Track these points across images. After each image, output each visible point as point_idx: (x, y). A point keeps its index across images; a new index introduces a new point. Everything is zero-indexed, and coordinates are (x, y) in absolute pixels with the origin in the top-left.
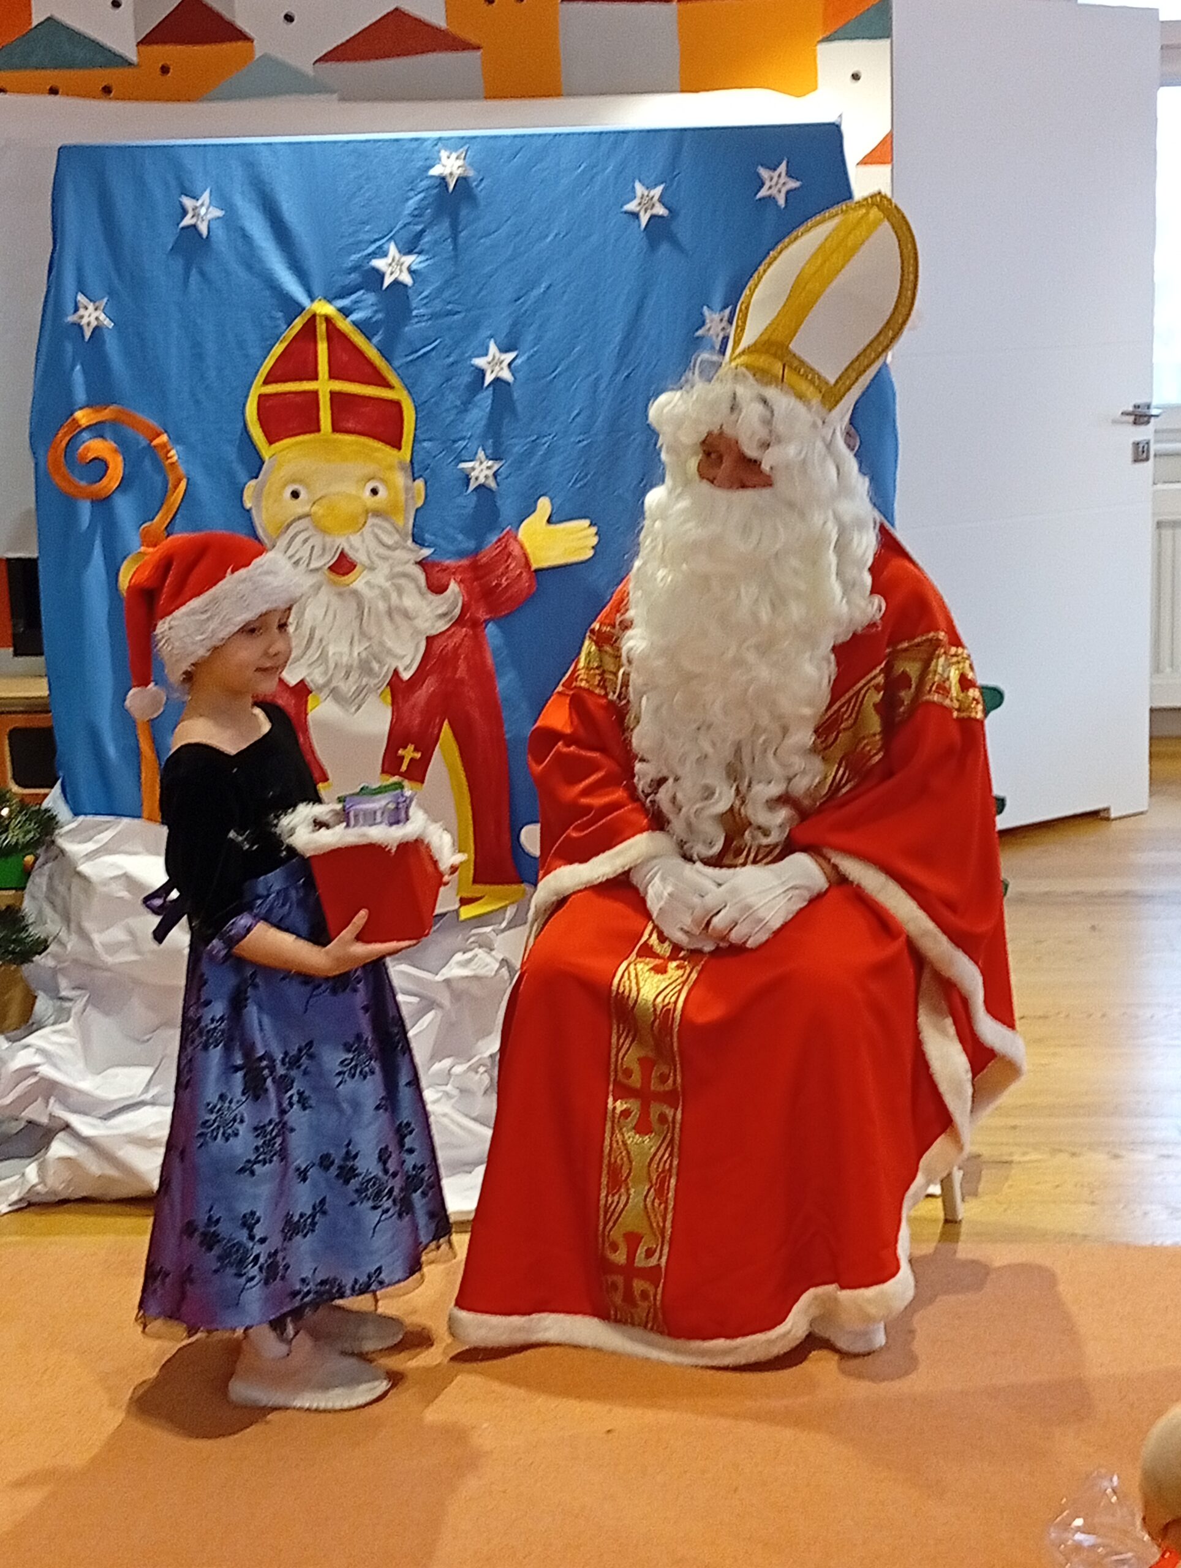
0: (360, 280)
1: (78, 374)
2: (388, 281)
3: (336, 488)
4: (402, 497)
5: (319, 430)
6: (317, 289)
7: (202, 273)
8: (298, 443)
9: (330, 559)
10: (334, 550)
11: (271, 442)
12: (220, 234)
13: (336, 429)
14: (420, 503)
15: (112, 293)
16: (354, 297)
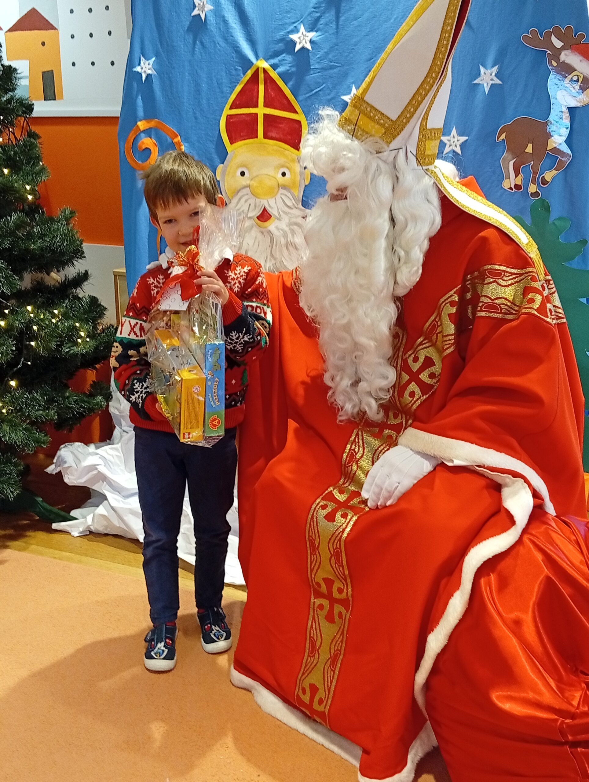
0: (283, 48)
1: (139, 101)
2: (298, 47)
3: (265, 171)
4: (298, 178)
5: (257, 137)
6: (260, 54)
7: (202, 43)
8: (246, 144)
9: (258, 212)
10: (260, 208)
11: (232, 143)
12: (212, 20)
13: (266, 137)
14: (307, 183)
15: (157, 55)
16: (280, 58)
